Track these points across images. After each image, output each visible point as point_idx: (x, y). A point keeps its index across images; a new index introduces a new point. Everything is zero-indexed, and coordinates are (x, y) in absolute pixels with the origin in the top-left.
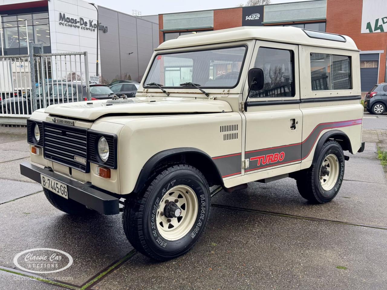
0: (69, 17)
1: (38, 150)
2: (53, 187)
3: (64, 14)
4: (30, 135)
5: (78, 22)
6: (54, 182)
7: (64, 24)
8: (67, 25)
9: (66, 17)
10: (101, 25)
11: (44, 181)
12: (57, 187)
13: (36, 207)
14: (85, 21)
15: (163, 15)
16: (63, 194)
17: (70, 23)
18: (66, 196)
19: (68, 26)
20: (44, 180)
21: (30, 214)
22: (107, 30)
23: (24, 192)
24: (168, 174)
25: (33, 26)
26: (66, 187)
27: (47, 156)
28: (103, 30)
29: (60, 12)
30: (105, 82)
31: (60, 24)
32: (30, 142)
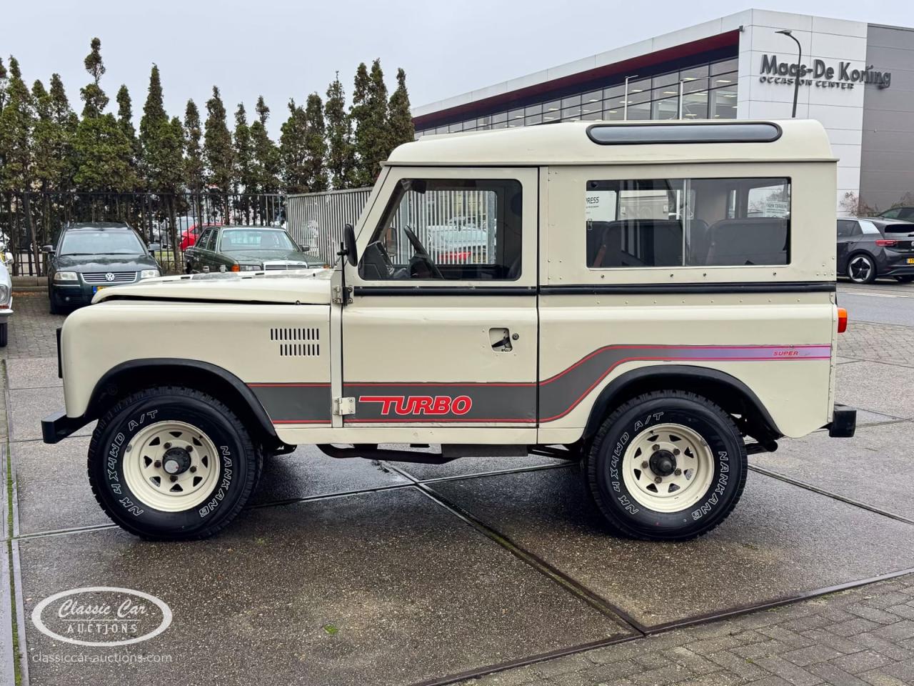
0: (785, 63)
3: (774, 58)
5: (810, 71)
7: (773, 80)
8: (780, 80)
9: (778, 63)
10: (873, 70)
14: (827, 67)
17: (787, 77)
19: (781, 83)
22: (889, 82)
25: (709, 90)
28: (875, 83)
29: (766, 54)
30: (868, 211)
31: (761, 81)
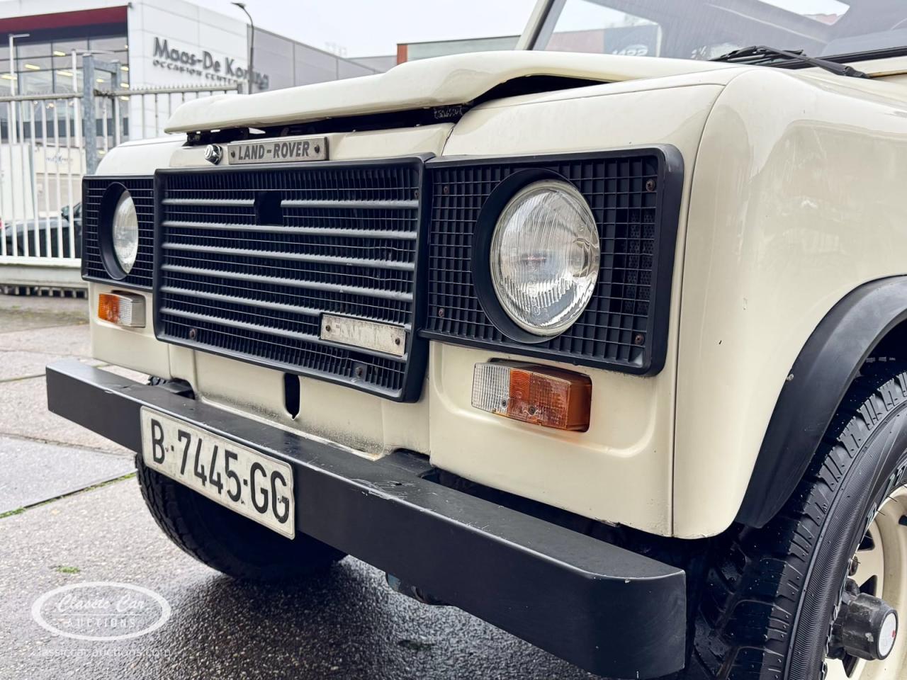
0: (177, 49)
1: (127, 304)
2: (207, 473)
3: (166, 42)
4: (94, 244)
5: (199, 61)
6: (216, 448)
7: (166, 64)
8: (172, 66)
9: (170, 48)
10: (254, 71)
11: (158, 442)
12: (231, 474)
13: (101, 543)
14: (214, 60)
15: (408, 46)
16: (262, 510)
17: (179, 64)
18: (283, 520)
19: (174, 69)
20: (158, 437)
21: (79, 571)
22: (267, 84)
23: (55, 481)
24: (888, 418)
26: (287, 472)
27: (168, 326)
28: (256, 83)
29: (157, 36)
31: (156, 63)
32: (91, 273)
